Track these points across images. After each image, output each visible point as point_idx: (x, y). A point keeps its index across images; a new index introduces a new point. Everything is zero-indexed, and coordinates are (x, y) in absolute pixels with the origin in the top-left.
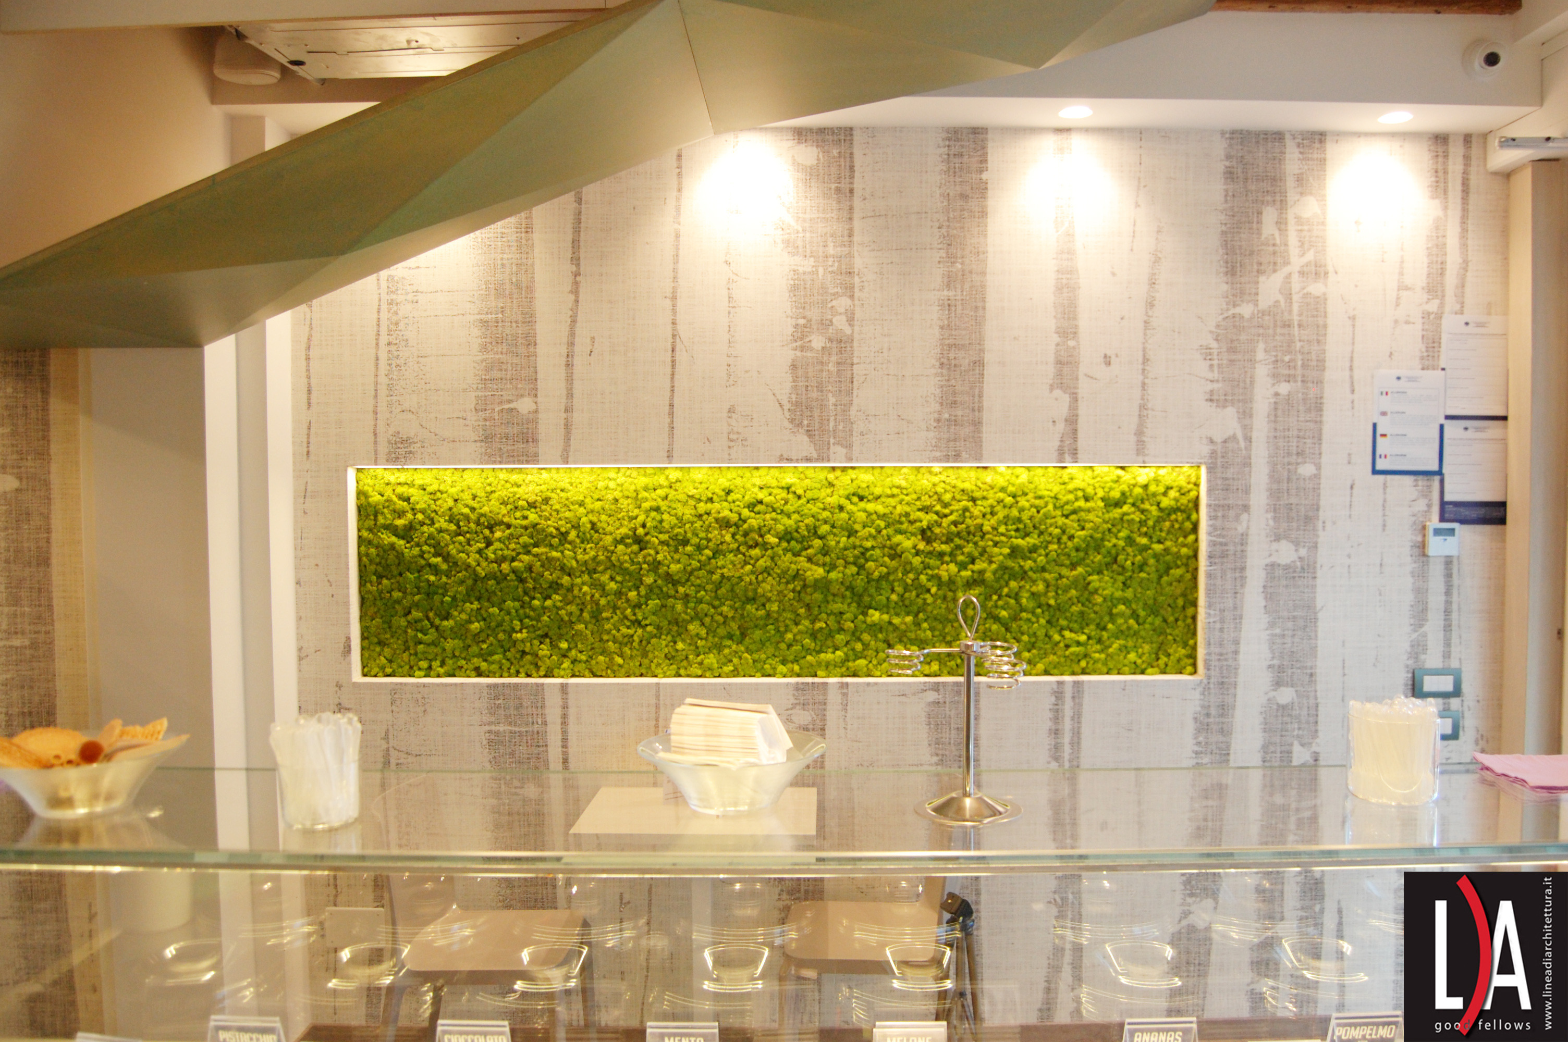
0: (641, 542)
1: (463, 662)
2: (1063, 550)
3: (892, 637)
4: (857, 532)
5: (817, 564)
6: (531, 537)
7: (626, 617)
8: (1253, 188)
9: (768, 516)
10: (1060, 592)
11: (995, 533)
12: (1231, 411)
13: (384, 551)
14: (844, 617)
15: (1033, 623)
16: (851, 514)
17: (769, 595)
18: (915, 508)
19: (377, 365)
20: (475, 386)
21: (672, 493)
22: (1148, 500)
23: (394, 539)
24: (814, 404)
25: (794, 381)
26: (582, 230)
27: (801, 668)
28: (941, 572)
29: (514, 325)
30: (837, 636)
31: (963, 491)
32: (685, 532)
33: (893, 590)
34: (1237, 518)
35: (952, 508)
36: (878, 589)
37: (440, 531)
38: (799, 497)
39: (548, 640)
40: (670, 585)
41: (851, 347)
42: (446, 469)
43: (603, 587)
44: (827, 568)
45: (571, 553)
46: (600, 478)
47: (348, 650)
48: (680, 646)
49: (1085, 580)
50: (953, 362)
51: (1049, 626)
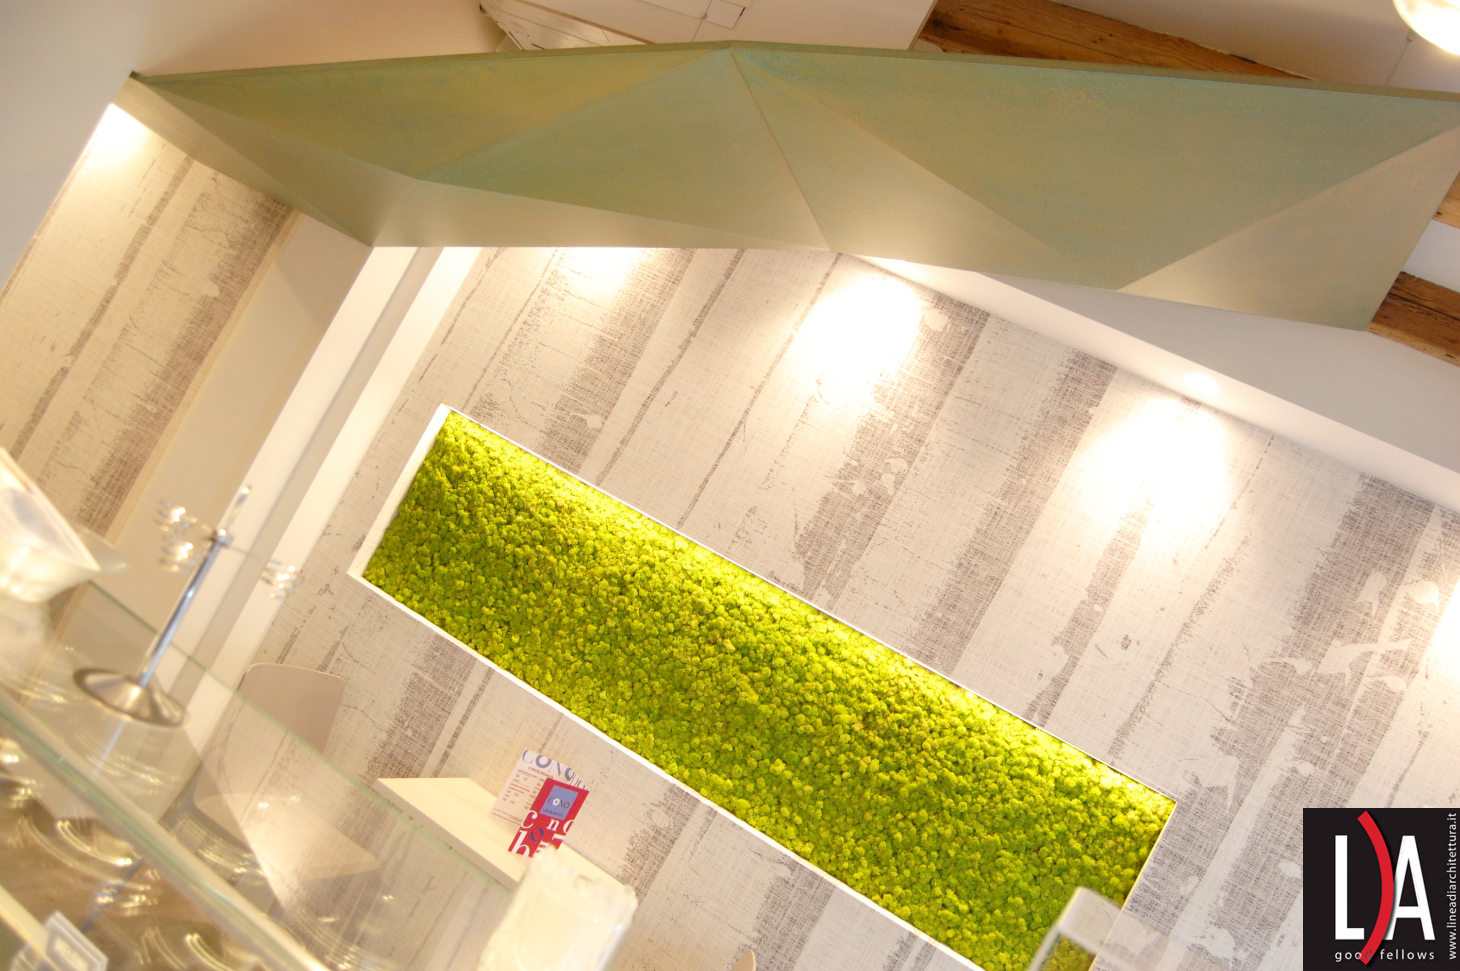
0: (623, 587)
1: (435, 608)
2: (990, 808)
3: (785, 798)
4: (807, 680)
5: (756, 691)
6: (543, 535)
7: (576, 644)
8: (1371, 546)
9: (737, 623)
10: (965, 848)
11: (933, 754)
12: (1233, 761)
13: (433, 485)
14: (753, 752)
15: (923, 863)
16: (810, 661)
17: (700, 693)
18: (870, 688)
19: (507, 334)
20: (566, 387)
21: (672, 558)
22: (1103, 806)
23: (444, 479)
24: (826, 541)
25: (819, 512)
26: (717, 300)
27: (691, 777)
28: (862, 762)
29: (623, 352)
30: (737, 766)
31: (924, 696)
32: (663, 598)
33: (809, 753)
34: (1185, 876)
35: (904, 706)
36: (797, 744)
37: (481, 492)
38: (774, 621)
39: (506, 628)
40: (626, 637)
41: (886, 507)
42: (512, 444)
43: (572, 607)
44: (762, 699)
45: (564, 565)
46: (622, 515)
47: (358, 546)
48: (603, 695)
49: (997, 850)
50: (972, 568)
51: (937, 875)
